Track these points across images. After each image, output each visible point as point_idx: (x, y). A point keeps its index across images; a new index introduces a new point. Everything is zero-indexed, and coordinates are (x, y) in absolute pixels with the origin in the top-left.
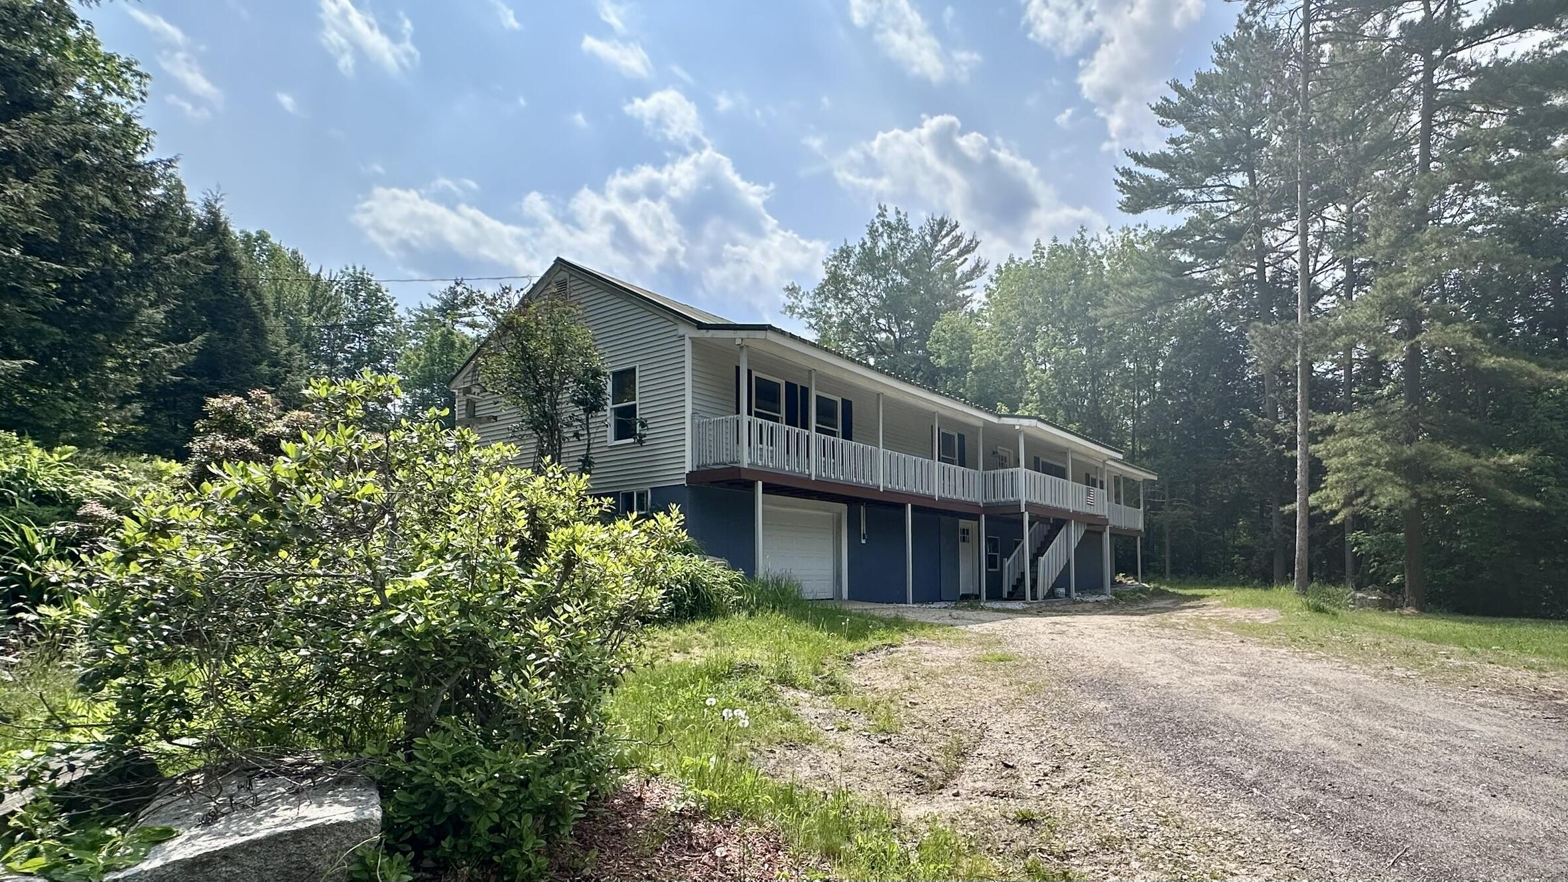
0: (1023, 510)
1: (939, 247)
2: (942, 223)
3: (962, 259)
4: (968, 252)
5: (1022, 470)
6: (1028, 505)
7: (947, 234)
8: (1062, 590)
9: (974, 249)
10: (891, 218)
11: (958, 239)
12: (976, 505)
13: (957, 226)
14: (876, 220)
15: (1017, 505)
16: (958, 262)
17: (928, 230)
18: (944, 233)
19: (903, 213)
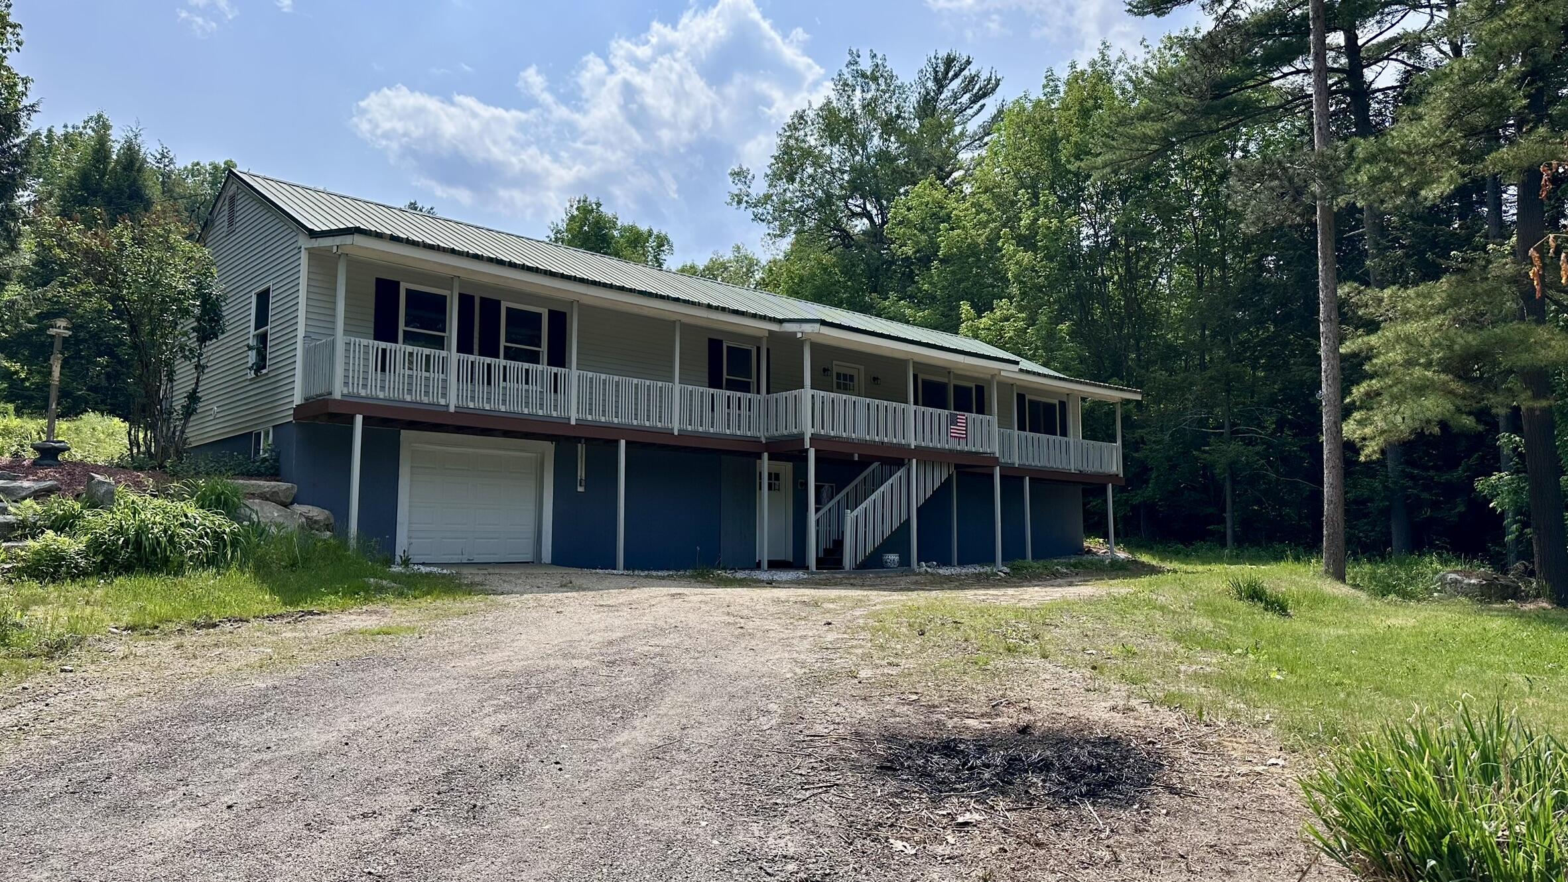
0: (807, 445)
1: (946, 94)
2: (949, 62)
3: (976, 107)
4: (985, 95)
5: (807, 393)
6: (814, 438)
7: (956, 76)
8: (893, 558)
9: (994, 89)
10: (866, 65)
11: (972, 80)
12: (755, 441)
13: (968, 62)
14: (845, 71)
15: (800, 438)
16: (970, 112)
17: (930, 74)
18: (951, 74)
19: (879, 56)
